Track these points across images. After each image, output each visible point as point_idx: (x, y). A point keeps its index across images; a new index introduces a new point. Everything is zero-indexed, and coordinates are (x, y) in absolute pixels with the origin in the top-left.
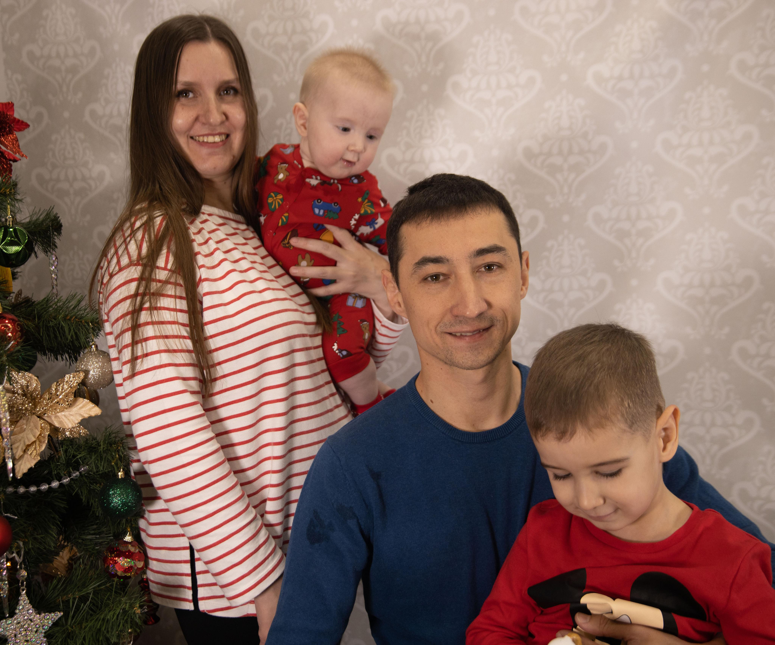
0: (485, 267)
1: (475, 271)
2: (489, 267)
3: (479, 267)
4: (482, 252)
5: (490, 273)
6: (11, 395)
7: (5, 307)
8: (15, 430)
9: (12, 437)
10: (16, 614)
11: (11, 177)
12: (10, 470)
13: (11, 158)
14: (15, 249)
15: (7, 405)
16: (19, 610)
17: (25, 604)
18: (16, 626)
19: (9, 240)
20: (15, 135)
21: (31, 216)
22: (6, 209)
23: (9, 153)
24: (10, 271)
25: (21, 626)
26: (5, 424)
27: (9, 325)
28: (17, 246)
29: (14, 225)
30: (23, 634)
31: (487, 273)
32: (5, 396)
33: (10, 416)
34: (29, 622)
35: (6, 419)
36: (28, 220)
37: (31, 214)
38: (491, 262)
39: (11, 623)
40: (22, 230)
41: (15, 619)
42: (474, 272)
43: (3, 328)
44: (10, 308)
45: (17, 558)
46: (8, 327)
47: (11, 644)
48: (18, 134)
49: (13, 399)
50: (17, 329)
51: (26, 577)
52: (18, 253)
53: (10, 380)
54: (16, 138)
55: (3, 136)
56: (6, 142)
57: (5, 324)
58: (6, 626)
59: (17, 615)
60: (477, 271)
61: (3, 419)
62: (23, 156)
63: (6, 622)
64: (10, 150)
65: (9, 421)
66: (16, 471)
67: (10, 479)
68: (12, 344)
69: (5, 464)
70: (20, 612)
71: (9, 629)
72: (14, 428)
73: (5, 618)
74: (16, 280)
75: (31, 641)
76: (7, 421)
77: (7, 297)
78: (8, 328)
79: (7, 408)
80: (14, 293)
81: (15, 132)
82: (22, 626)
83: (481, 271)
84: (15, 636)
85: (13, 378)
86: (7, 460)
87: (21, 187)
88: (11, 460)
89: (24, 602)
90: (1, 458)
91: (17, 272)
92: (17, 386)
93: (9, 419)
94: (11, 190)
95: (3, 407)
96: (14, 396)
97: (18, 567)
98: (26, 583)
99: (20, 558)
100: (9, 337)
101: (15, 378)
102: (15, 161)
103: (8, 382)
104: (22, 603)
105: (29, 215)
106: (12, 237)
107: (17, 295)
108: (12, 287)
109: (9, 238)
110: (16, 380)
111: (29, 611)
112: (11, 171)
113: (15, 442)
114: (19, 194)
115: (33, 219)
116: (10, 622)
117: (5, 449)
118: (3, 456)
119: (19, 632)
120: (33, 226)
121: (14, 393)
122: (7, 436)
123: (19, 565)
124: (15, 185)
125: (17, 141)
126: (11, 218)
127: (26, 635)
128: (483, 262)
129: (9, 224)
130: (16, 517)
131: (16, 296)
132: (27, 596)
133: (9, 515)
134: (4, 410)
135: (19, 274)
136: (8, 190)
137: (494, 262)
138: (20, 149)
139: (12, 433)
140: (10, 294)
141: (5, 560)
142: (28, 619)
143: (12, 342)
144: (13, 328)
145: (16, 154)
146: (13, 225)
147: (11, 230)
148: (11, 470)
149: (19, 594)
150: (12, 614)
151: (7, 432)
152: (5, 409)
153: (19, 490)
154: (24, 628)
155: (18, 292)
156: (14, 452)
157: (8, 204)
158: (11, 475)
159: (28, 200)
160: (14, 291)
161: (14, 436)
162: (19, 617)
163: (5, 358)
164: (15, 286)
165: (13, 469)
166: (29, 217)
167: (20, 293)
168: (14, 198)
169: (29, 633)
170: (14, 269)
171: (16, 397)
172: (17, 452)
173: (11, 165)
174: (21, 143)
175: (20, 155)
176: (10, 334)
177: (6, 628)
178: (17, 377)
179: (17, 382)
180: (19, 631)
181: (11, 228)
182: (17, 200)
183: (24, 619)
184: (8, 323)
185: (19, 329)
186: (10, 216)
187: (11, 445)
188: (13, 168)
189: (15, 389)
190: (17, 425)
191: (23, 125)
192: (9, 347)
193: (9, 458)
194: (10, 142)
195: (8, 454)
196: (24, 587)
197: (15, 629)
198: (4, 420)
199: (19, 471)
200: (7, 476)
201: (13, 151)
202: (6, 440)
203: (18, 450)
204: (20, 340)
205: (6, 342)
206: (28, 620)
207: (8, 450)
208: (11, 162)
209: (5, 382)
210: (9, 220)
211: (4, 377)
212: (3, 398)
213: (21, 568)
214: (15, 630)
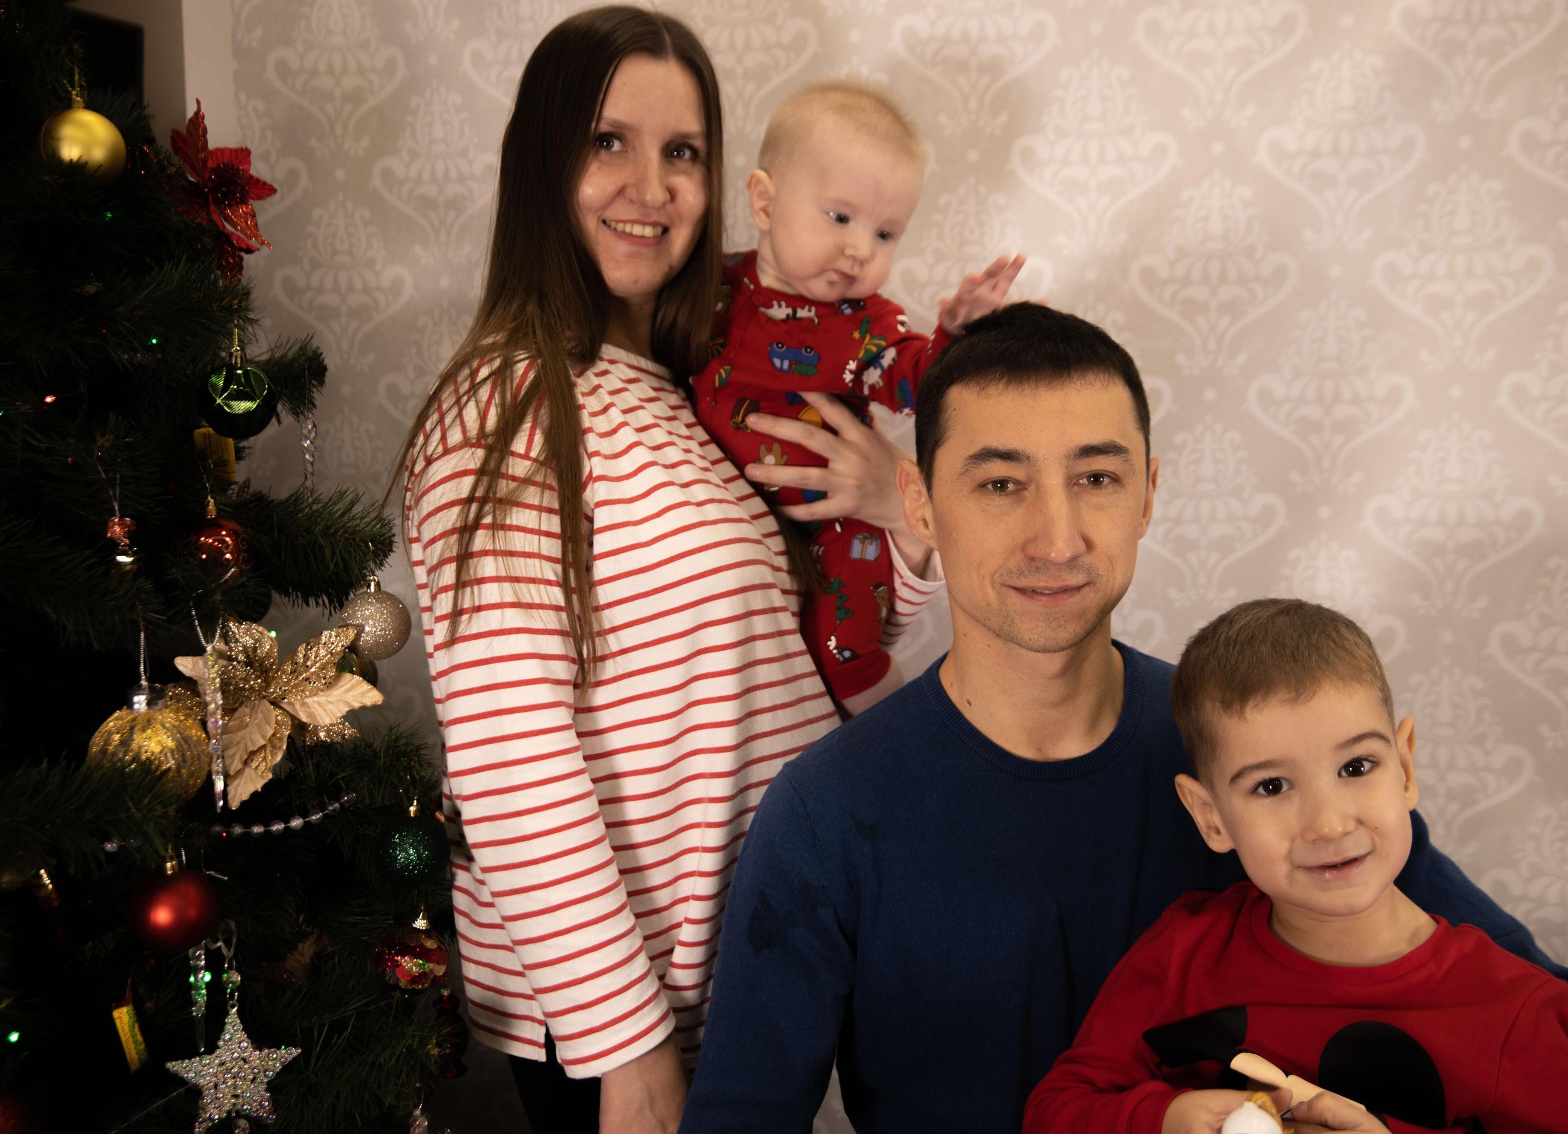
0: (1089, 478)
1: (1072, 482)
2: (1096, 479)
3: (1080, 476)
4: (1089, 451)
5: (1098, 489)
6: (224, 662)
7: (220, 507)
8: (231, 724)
9: (224, 737)
10: (218, 1047)
11: (239, 280)
12: (219, 794)
13: (243, 245)
14: (242, 406)
15: (218, 680)
16: (224, 1041)
17: (235, 1031)
18: (217, 1069)
19: (235, 390)
20: (251, 205)
21: (272, 350)
22: (231, 334)
23: (238, 236)
24: (232, 444)
25: (227, 1069)
26: (214, 713)
27: (228, 539)
28: (249, 401)
29: (244, 365)
30: (229, 1084)
31: (1092, 488)
32: (215, 664)
33: (223, 699)
34: (241, 1063)
35: (216, 703)
36: (264, 357)
37: (273, 346)
38: (1102, 470)
39: (209, 1064)
40: (257, 373)
41: (217, 1057)
42: (1070, 484)
43: (216, 543)
44: (231, 510)
45: (224, 951)
46: (227, 542)
47: (207, 1100)
48: (256, 205)
49: (229, 671)
50: (241, 546)
51: (238, 984)
52: (248, 414)
53: (226, 638)
54: (253, 210)
55: (230, 206)
56: (235, 217)
57: (220, 538)
58: (200, 1068)
59: (221, 1050)
60: (1075, 484)
61: (210, 703)
62: (262, 243)
63: (201, 1061)
64: (241, 232)
65: (220, 708)
66: (230, 797)
67: (219, 811)
68: (233, 573)
69: (210, 783)
70: (227, 1045)
71: (205, 1075)
72: (229, 721)
73: (200, 1055)
74: (242, 462)
75: (243, 1097)
76: (217, 708)
77: (226, 490)
78: (225, 545)
79: (218, 685)
80: (236, 483)
81: (251, 202)
82: (229, 1070)
83: (1080, 484)
84: (216, 1086)
85: (231, 633)
86: (214, 777)
87: (257, 297)
88: (222, 777)
89: (233, 1027)
90: (205, 772)
91: (244, 448)
92: (236, 647)
93: (222, 704)
94: (240, 302)
95: (212, 683)
96: (231, 665)
97: (226, 965)
98: (238, 995)
99: (229, 950)
100: (227, 560)
101: (233, 632)
102: (250, 251)
103: (223, 640)
104: (229, 1029)
105: (270, 349)
106: (239, 384)
107: (241, 487)
108: (235, 472)
109: (235, 387)
110: (234, 636)
111: (242, 1045)
112: (240, 268)
113: (230, 745)
114: (252, 311)
115: (276, 355)
116: (207, 1061)
117: (211, 756)
118: (208, 769)
119: (223, 1080)
120: (275, 368)
121: (230, 659)
122: (217, 734)
123: (227, 962)
124: (247, 294)
125: (254, 216)
126: (238, 351)
127: (235, 1087)
128: (1088, 469)
129: (236, 362)
130: (226, 878)
131: (239, 490)
132: (240, 1017)
133: (213, 873)
134: (213, 688)
135: (246, 450)
136: (236, 302)
137: (1107, 471)
138: (258, 230)
139: (225, 730)
140: (231, 485)
141: (203, 952)
142: (239, 1057)
143: (233, 570)
144: (234, 544)
145: (251, 239)
146: (242, 363)
147: (239, 372)
148: (221, 795)
149: (227, 1014)
150: (211, 1048)
151: (216, 728)
152: (214, 686)
153: (232, 830)
154: (232, 1074)
155: (244, 483)
156: (228, 763)
157: (236, 326)
158: (221, 803)
159: (267, 322)
160: (237, 480)
161: (228, 736)
162: (223, 1053)
163: (218, 597)
164: (240, 472)
165: (225, 793)
166: (269, 351)
167: (247, 484)
168: (246, 316)
169: (241, 1083)
170: (240, 442)
171: (234, 667)
172: (232, 763)
173: (241, 259)
174: (260, 220)
175: (259, 242)
176: (228, 556)
177: (200, 1072)
178: (236, 631)
179: (237, 641)
180: (224, 1078)
181: (240, 369)
182: (250, 319)
183: (232, 1058)
184: (226, 535)
185: (245, 548)
186: (238, 348)
187: (223, 751)
188: (245, 264)
189: (233, 653)
190: (234, 716)
191: (265, 190)
192: (227, 577)
193: (218, 773)
194: (241, 218)
195: (218, 766)
196: (235, 1002)
197: (215, 1075)
198: (213, 706)
199: (235, 796)
200: (215, 804)
201: (246, 234)
202: (215, 741)
203: (233, 760)
204: (246, 566)
205: (220, 570)
206: (239, 1060)
207: (218, 759)
208: (243, 254)
209: (216, 639)
210: (235, 354)
211: (216, 631)
212: (213, 667)
213: (230, 968)
214: (216, 1077)
